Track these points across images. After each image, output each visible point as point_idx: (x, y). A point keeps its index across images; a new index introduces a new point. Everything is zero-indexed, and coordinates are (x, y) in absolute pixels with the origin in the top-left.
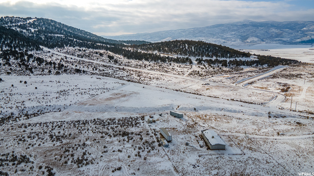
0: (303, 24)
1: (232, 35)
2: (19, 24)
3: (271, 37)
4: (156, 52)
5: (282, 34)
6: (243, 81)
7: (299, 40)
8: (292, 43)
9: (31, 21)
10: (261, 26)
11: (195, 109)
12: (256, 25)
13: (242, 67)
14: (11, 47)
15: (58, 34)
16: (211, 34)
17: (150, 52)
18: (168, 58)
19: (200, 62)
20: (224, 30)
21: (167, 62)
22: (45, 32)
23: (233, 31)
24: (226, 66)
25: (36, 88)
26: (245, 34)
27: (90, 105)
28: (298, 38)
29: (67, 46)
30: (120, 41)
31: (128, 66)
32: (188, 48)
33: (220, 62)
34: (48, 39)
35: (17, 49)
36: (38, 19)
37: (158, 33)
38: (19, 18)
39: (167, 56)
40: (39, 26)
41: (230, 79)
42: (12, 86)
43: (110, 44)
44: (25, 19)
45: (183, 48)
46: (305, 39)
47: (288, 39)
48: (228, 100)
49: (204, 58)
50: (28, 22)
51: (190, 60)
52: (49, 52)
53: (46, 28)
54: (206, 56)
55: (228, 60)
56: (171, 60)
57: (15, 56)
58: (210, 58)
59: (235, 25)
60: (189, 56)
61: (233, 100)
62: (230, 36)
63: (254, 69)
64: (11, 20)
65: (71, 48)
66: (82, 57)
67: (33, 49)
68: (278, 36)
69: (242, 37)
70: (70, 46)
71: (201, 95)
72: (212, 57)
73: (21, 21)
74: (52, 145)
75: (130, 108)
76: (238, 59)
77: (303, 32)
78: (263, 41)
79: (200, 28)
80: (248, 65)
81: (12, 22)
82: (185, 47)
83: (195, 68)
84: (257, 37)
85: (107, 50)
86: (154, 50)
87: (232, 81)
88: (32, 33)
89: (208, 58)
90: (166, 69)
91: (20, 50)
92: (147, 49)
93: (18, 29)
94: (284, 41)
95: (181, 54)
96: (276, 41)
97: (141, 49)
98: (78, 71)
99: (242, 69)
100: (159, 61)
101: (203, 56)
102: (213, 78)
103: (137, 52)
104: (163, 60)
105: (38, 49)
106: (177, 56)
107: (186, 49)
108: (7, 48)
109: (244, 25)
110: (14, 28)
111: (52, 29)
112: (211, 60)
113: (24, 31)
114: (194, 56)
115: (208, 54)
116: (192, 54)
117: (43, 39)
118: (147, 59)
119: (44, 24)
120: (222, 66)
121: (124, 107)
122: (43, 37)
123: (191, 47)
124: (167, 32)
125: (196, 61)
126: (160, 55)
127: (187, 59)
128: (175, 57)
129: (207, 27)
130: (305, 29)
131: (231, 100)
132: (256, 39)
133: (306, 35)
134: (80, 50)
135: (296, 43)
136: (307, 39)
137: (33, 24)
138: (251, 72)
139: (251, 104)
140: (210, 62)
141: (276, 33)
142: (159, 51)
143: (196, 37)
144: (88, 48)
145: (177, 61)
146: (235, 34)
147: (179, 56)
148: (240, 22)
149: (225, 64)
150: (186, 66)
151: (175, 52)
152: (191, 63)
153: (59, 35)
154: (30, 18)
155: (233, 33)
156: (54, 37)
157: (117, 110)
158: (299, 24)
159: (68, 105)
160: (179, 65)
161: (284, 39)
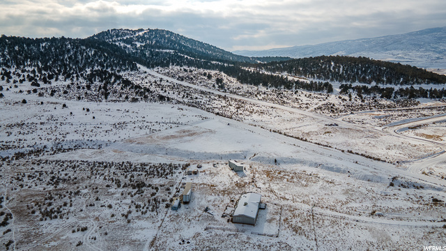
2: (125, 38)
4: (285, 74)
6: (404, 122)
9: (141, 33)
11: (276, 161)
13: (418, 100)
14: (103, 66)
15: (168, 48)
16: (415, 44)
17: (276, 73)
18: (297, 83)
19: (345, 89)
21: (293, 88)
22: (152, 47)
24: (388, 97)
25: (94, 118)
27: (138, 143)
29: (173, 64)
30: (252, 58)
31: (235, 93)
32: (334, 68)
33: (381, 91)
34: (153, 56)
35: (109, 70)
36: (150, 31)
38: (128, 30)
39: (296, 79)
40: (149, 39)
41: (380, 118)
42: (71, 113)
44: (134, 32)
45: (325, 69)
48: (343, 151)
49: (355, 84)
50: (137, 35)
51: (331, 86)
52: (146, 72)
53: (157, 41)
54: (360, 81)
55: (397, 88)
56: (301, 85)
57: (101, 77)
58: (364, 85)
60: (332, 80)
61: (351, 152)
64: (118, 33)
65: (177, 68)
66: (182, 80)
67: (128, 69)
70: (177, 65)
71: (306, 140)
73: (128, 34)
74: (42, 189)
75: (185, 151)
76: (416, 87)
80: (432, 97)
81: (117, 36)
82: (329, 67)
83: (333, 98)
85: (220, 71)
86: (282, 70)
87: (383, 122)
88: (137, 49)
89: (361, 85)
90: (285, 99)
91: (112, 70)
92: (274, 69)
93: (122, 45)
95: (319, 77)
97: (266, 69)
98: (162, 98)
99: (417, 104)
100: (283, 87)
101: (354, 81)
102: (352, 116)
103: (258, 73)
104: (288, 85)
105: (134, 68)
106: (311, 79)
107: (330, 69)
108: (99, 68)
110: (117, 44)
111: (164, 42)
112: (364, 88)
113: (129, 46)
114: (340, 81)
116: (337, 77)
117: (147, 55)
118: (265, 85)
119: (156, 37)
120: (382, 97)
121: (177, 150)
122: (147, 54)
123: (340, 67)
124: (340, 43)
125: (340, 88)
126: (287, 78)
127: (326, 84)
128: (308, 82)
131: (348, 151)
134: (185, 70)
137: (143, 37)
138: (431, 108)
139: (376, 161)
140: (362, 91)
142: (290, 72)
144: (199, 68)
145: (309, 87)
147: (315, 81)
149: (387, 94)
150: (319, 96)
151: (312, 74)
152: (330, 90)
153: (168, 51)
154: (142, 30)
156: (162, 53)
157: (168, 152)
159: (113, 141)
160: (308, 93)
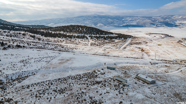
0: (122, 17)
1: (89, 22)
3: (108, 23)
4: (62, 32)
5: (114, 22)
7: (122, 25)
8: (119, 27)
10: (104, 18)
11: (115, 64)
12: (101, 17)
13: (113, 40)
17: (58, 32)
19: (92, 38)
20: (84, 19)
21: (73, 38)
23: (89, 20)
24: (106, 39)
26: (96, 22)
27: (53, 68)
28: (121, 24)
31: (49, 41)
32: (82, 30)
33: (102, 37)
37: (45, 20)
39: (71, 35)
41: (113, 46)
43: (25, 28)
45: (79, 30)
46: (124, 24)
47: (117, 25)
48: (125, 58)
49: (93, 36)
55: (105, 36)
56: (75, 37)
59: (90, 17)
60: (84, 34)
62: (88, 23)
63: (119, 41)
66: (11, 37)
68: (112, 23)
69: (94, 23)
71: (109, 56)
72: (96, 35)
74: (63, 96)
77: (123, 21)
78: (105, 25)
79: (71, 18)
80: (115, 38)
82: (80, 29)
83: (91, 41)
84: (102, 23)
85: (26, 32)
86: (60, 31)
87: (115, 47)
90: (75, 42)
92: (55, 30)
94: (115, 26)
95: (79, 33)
96: (112, 25)
97: (51, 30)
98: (18, 46)
99: (114, 41)
100: (68, 38)
102: (105, 46)
103: (49, 32)
104: (71, 37)
107: (80, 30)
109: (95, 17)
114: (87, 35)
115: (94, 33)
116: (86, 33)
118: (59, 37)
120: (104, 39)
124: (51, 20)
125: (89, 37)
126: (66, 34)
127: (84, 36)
128: (76, 35)
129: (75, 17)
130: (123, 19)
131: (127, 57)
132: (102, 25)
133: (124, 22)
134: (4, 32)
135: (121, 27)
136: (125, 25)
140: (97, 38)
141: (111, 21)
142: (64, 31)
143: (69, 23)
144: (10, 30)
145: (79, 37)
146: (90, 22)
147: (79, 35)
148: (92, 15)
150: (85, 40)
151: (75, 32)
152: (87, 38)
155: (90, 21)
157: (73, 69)
158: (120, 17)
159: (37, 69)
160: (81, 40)
161: (115, 25)
